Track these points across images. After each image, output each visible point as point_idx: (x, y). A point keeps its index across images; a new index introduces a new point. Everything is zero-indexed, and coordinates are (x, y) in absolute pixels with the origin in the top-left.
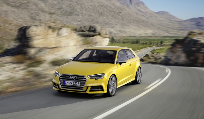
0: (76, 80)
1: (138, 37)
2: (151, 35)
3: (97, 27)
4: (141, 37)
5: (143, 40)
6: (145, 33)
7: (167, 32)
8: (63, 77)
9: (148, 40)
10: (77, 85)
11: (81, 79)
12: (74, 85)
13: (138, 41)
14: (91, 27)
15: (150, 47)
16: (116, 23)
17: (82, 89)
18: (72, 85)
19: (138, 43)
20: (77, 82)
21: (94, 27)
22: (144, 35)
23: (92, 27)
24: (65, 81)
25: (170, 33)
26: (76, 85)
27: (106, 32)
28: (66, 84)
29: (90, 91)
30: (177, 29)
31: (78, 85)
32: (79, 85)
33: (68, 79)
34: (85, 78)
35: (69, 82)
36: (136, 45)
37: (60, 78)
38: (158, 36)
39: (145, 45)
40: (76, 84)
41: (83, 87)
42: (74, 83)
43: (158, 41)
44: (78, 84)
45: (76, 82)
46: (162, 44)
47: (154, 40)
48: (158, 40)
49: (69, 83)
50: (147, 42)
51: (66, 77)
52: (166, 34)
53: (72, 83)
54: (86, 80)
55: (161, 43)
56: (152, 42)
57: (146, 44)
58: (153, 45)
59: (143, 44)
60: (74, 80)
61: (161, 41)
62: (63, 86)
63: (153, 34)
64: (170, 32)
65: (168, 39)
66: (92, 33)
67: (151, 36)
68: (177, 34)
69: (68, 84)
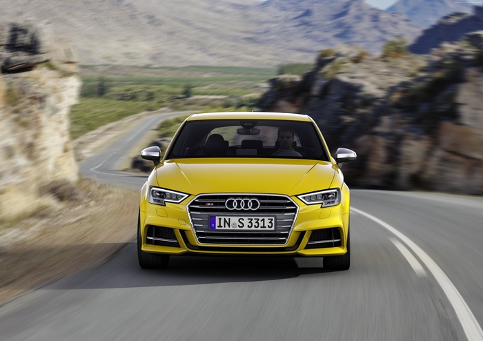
0: (259, 211)
1: (101, 69)
2: (146, 61)
3: (41, 29)
4: (114, 68)
5: (122, 82)
6: (127, 55)
7: (203, 48)
8: (204, 204)
9: (140, 82)
10: (264, 227)
11: (278, 205)
12: (253, 228)
13: (106, 84)
14: (16, 30)
15: (150, 109)
16: (19, 9)
17: (284, 242)
18: (246, 228)
19: (108, 94)
20: (266, 219)
21: (31, 31)
22: (121, 61)
23: (24, 31)
24: (217, 218)
25: (211, 55)
26: (259, 228)
27: (68, 53)
28: (220, 226)
29: (308, 247)
30: (235, 39)
31: (267, 229)
32: (273, 228)
33: (226, 210)
34: (292, 204)
35: (234, 220)
36: (100, 101)
37: (191, 209)
38: (172, 65)
39: (130, 103)
40: (261, 224)
41: (286, 235)
42: (254, 222)
43: (175, 86)
44: (266, 223)
45: (261, 218)
46: (188, 97)
47: (159, 82)
48: (173, 83)
49: (234, 223)
50: (138, 88)
51: (215, 204)
52: (199, 58)
53: (246, 221)
54: (295, 211)
55: (187, 93)
56: (154, 89)
57: (133, 97)
58: (161, 104)
59: (123, 98)
60: (250, 211)
61: (183, 84)
62: (210, 234)
63: (154, 58)
64: (213, 51)
65: (205, 76)
66: (22, 57)
67: (147, 67)
68: (237, 60)
69: (227, 228)
